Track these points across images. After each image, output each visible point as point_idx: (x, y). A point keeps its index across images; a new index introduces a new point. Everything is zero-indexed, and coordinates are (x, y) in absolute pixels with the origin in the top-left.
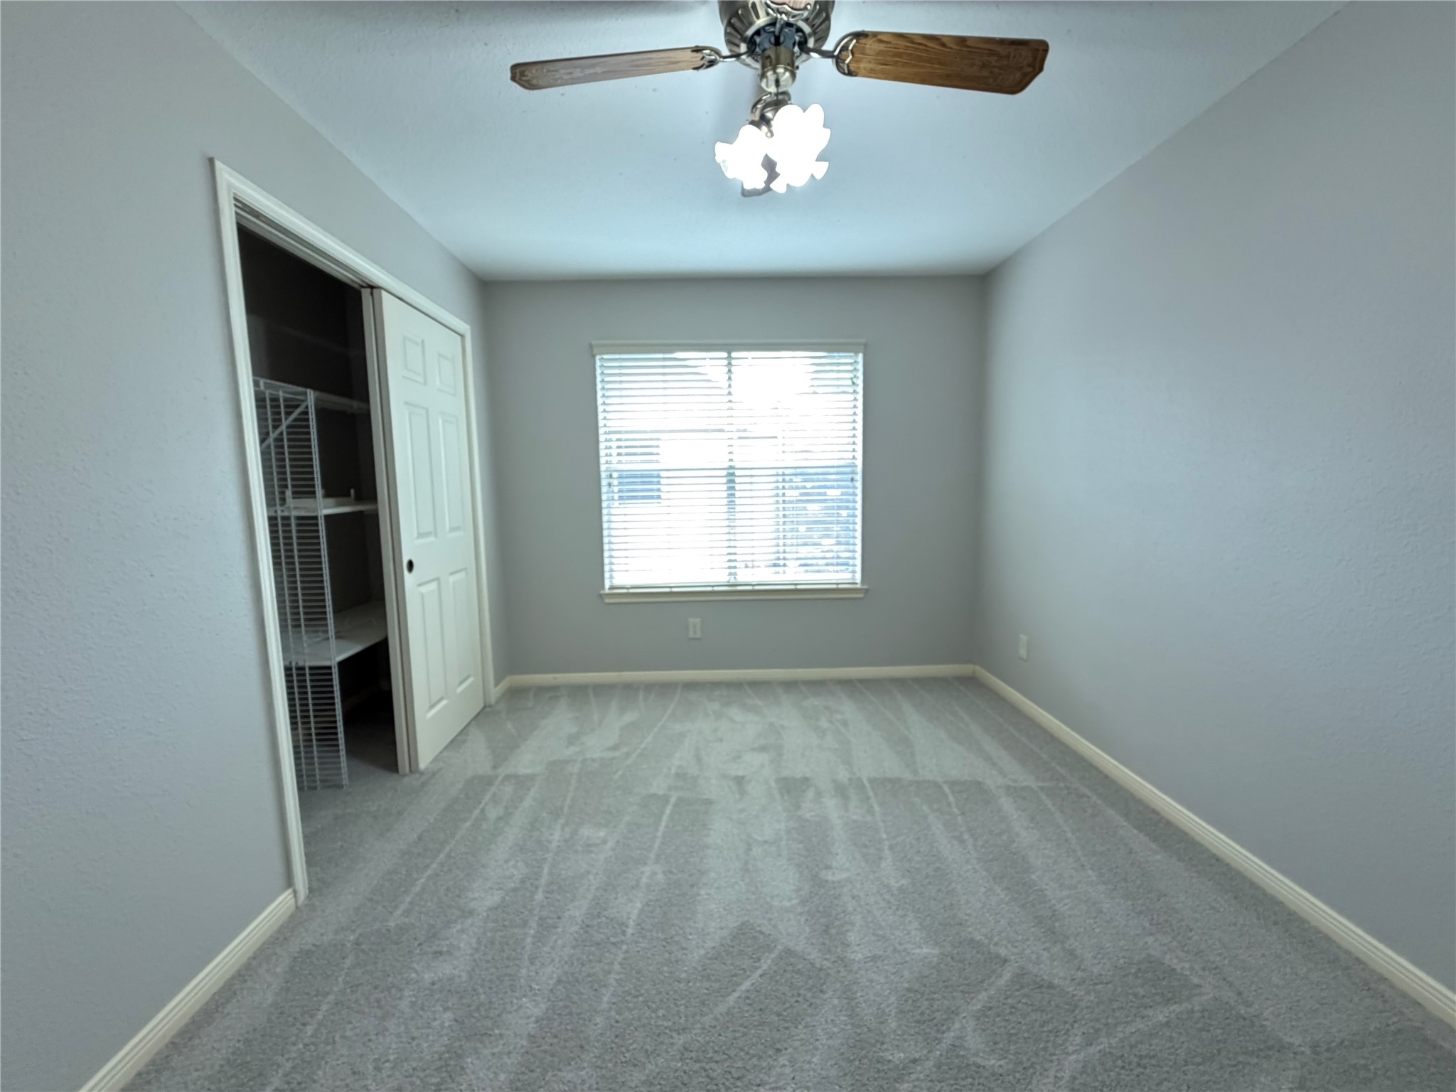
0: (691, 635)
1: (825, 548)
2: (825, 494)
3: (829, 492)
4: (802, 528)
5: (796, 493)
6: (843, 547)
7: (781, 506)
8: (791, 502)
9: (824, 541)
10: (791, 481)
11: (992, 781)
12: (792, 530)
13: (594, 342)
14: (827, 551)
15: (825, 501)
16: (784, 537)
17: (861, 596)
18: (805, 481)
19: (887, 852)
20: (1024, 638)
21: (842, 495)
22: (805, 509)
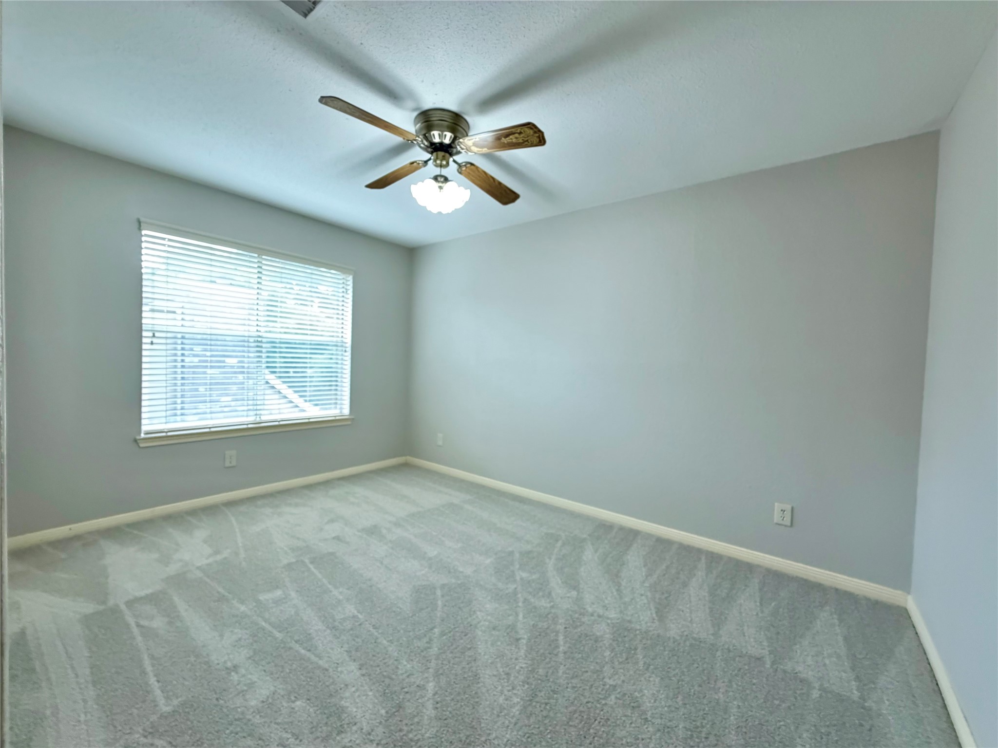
0: (227, 464)
1: (223, 404)
2: (224, 362)
3: (227, 360)
4: (202, 389)
5: (196, 359)
6: (239, 403)
7: (179, 370)
8: (190, 367)
9: (224, 399)
10: (192, 350)
11: (456, 501)
12: (191, 390)
13: (142, 219)
14: (225, 407)
15: (224, 367)
16: (182, 396)
17: (349, 423)
18: (206, 350)
19: (443, 539)
20: (440, 435)
21: (238, 363)
22: (205, 373)
